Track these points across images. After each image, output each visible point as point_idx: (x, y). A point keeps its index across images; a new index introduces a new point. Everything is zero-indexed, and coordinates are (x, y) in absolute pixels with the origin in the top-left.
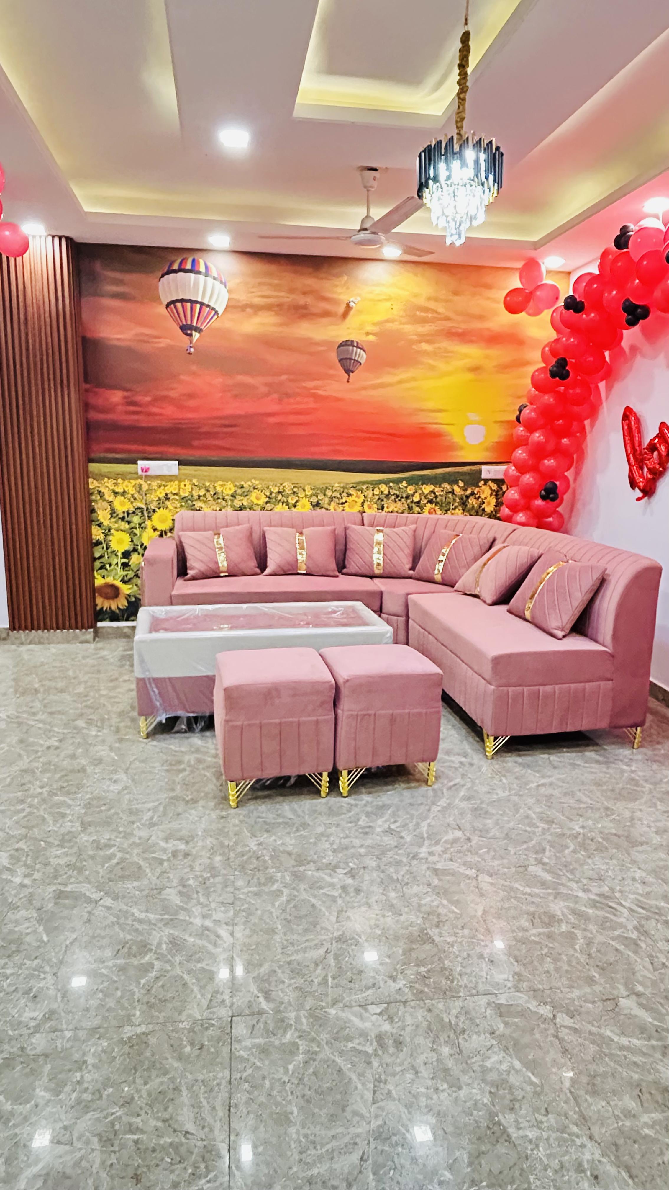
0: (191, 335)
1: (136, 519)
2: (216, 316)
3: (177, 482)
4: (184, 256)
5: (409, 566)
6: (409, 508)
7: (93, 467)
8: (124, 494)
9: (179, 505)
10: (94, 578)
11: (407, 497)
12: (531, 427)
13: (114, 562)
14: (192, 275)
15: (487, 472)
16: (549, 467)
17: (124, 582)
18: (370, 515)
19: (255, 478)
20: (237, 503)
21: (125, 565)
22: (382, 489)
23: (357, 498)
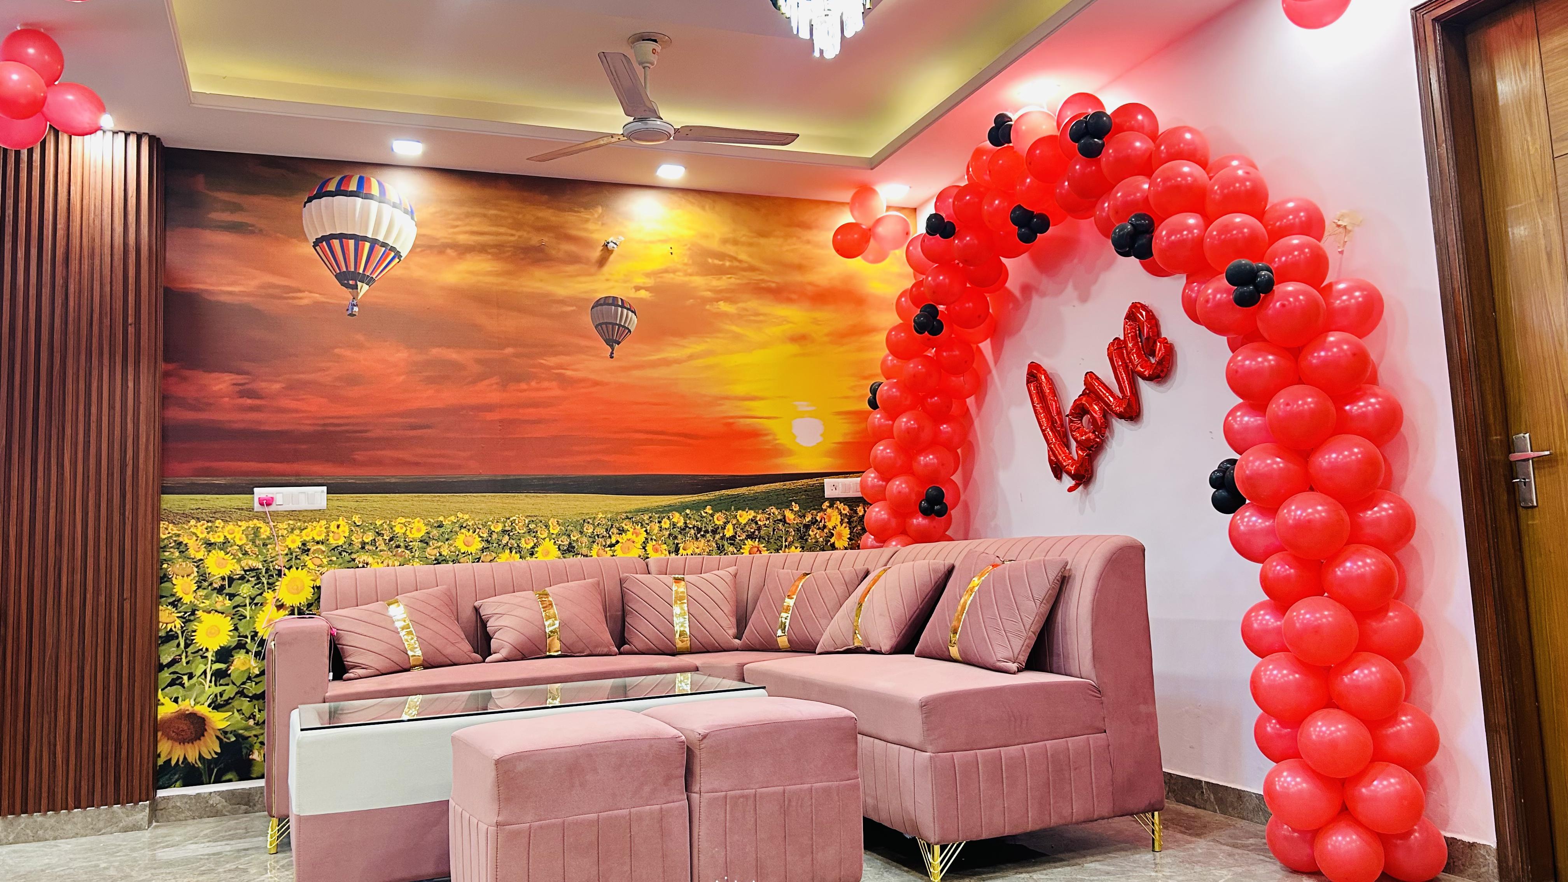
0: (356, 287)
1: (246, 590)
2: (397, 260)
3: (323, 522)
4: (347, 173)
5: (733, 631)
6: (718, 548)
7: (171, 502)
8: (224, 545)
9: (325, 561)
10: (158, 703)
11: (714, 532)
12: (893, 412)
13: (198, 672)
14: (359, 200)
15: (834, 487)
16: (926, 465)
17: (216, 706)
18: (659, 560)
19: (462, 511)
20: (431, 552)
21: (219, 675)
22: (675, 520)
23: (634, 536)
